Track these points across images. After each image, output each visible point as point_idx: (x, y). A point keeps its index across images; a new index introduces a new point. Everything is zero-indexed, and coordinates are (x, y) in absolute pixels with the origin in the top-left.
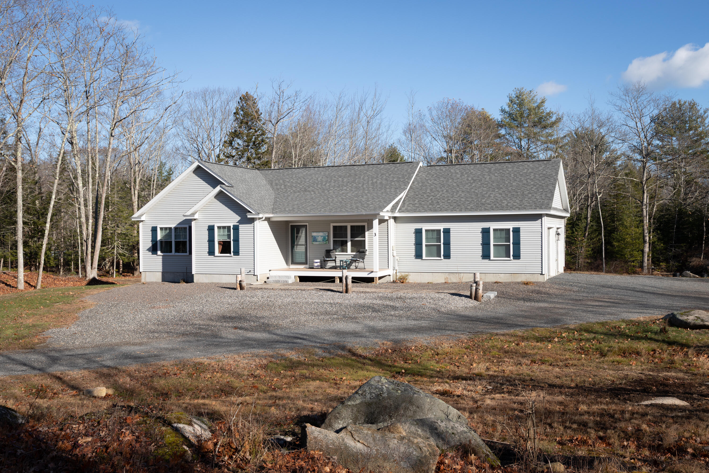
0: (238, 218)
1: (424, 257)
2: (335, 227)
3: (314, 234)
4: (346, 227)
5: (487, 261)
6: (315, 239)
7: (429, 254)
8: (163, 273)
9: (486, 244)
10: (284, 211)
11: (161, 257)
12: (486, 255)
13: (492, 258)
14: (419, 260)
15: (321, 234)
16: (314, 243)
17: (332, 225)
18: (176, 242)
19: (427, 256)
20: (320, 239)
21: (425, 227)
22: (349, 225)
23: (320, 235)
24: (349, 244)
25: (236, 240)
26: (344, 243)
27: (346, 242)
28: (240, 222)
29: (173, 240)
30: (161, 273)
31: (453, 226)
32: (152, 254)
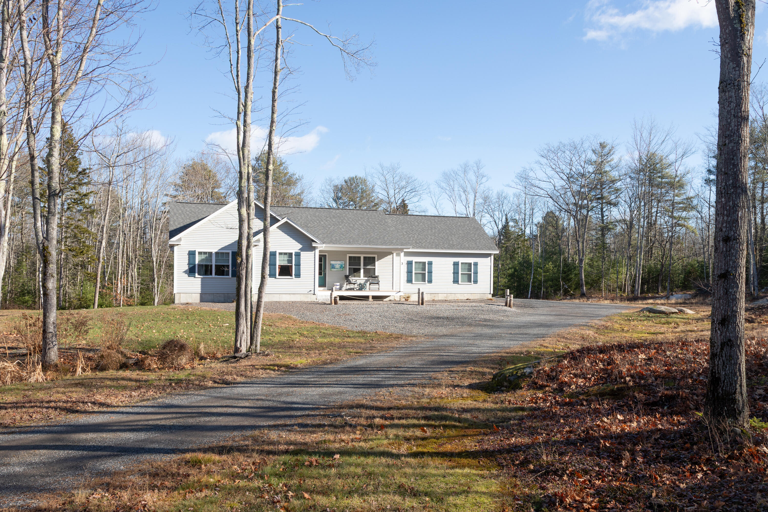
0: (300, 246)
1: (414, 282)
2: (350, 257)
3: (332, 262)
4: (359, 258)
5: (456, 285)
6: (333, 267)
7: (417, 280)
8: (201, 295)
9: (456, 273)
10: (331, 242)
11: (200, 279)
12: (456, 281)
13: (460, 283)
14: (410, 284)
15: (339, 262)
16: (333, 270)
17: (348, 255)
18: (216, 265)
19: (415, 281)
20: (337, 266)
21: (415, 259)
22: (362, 256)
23: (337, 264)
24: (362, 271)
25: (298, 265)
26: (358, 270)
27: (359, 269)
28: (302, 250)
29: (214, 264)
30: (199, 295)
31: (435, 260)
32: (189, 276)
